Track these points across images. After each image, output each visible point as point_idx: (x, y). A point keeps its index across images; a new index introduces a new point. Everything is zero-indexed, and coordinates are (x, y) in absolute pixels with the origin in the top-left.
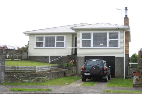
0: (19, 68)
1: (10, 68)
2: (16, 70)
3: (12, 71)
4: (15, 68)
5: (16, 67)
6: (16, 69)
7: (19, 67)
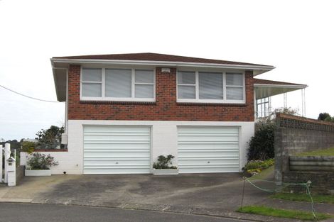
0: (326, 161)
1: (304, 161)
2: (317, 165)
3: (309, 168)
4: (315, 160)
5: (319, 157)
6: (320, 163)
7: (325, 158)
